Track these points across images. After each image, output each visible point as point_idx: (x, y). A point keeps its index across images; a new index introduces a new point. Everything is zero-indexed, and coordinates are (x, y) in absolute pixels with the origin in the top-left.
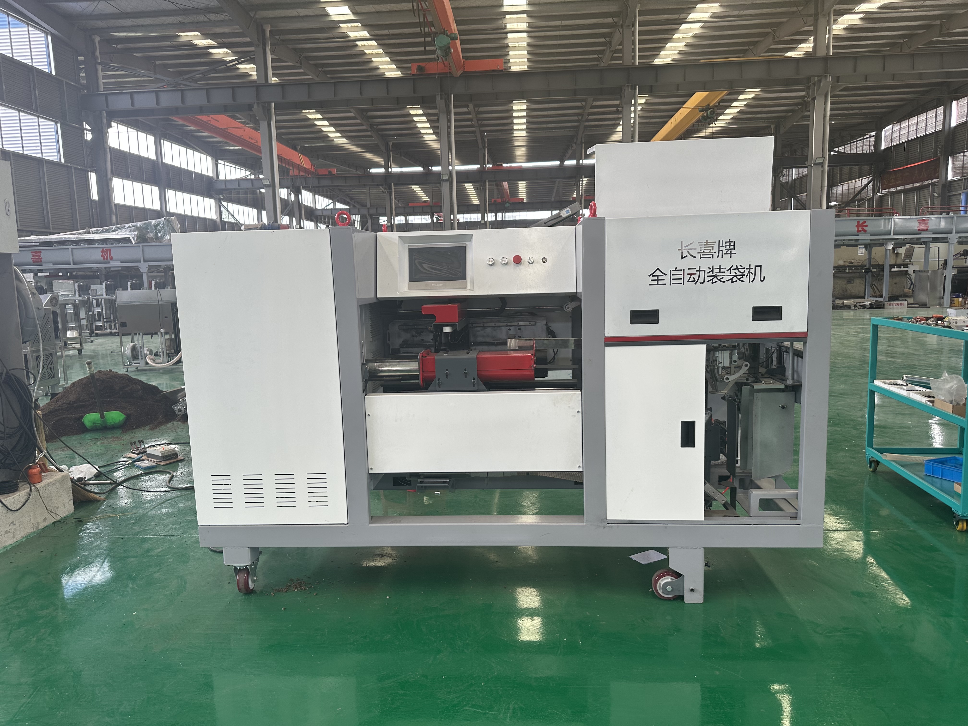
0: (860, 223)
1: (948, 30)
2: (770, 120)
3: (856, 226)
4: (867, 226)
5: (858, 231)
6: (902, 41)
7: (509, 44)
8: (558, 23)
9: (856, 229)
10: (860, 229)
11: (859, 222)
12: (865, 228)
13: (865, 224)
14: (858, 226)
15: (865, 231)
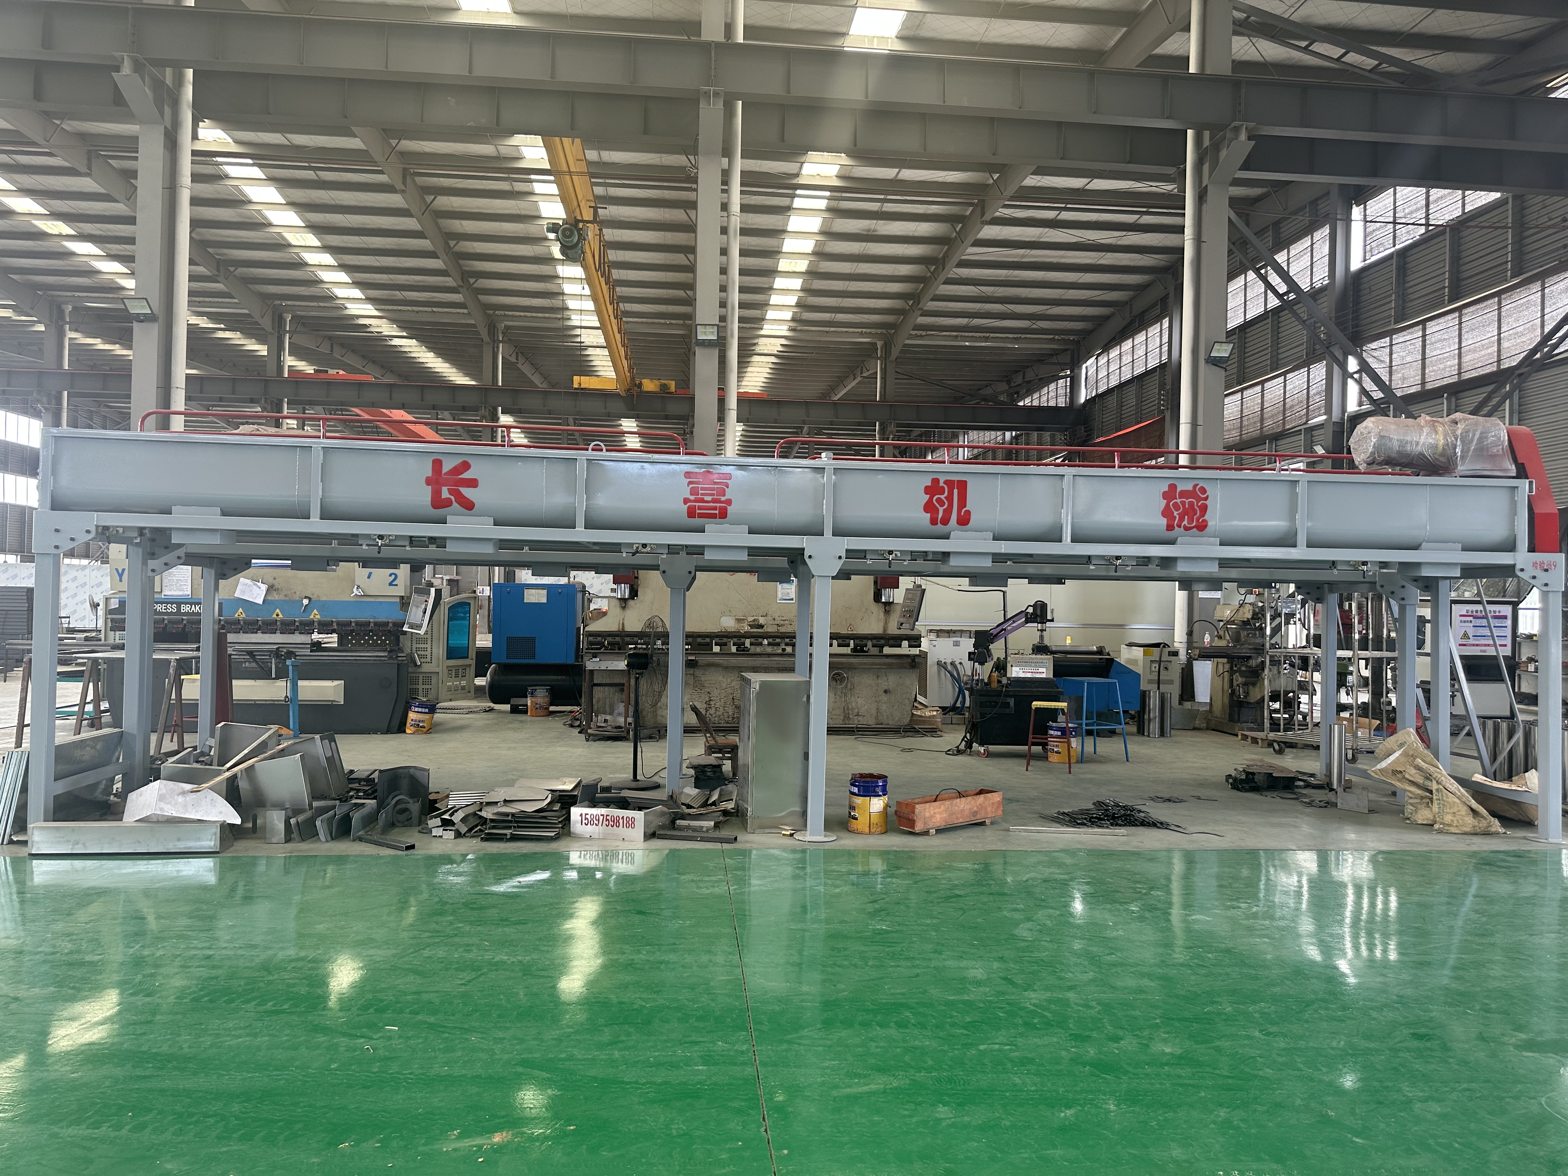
0: (446, 467)
3: (428, 481)
4: (473, 483)
5: (438, 503)
9: (425, 495)
10: (445, 493)
11: (437, 464)
12: (466, 492)
13: (466, 475)
14: (435, 480)
15: (468, 505)
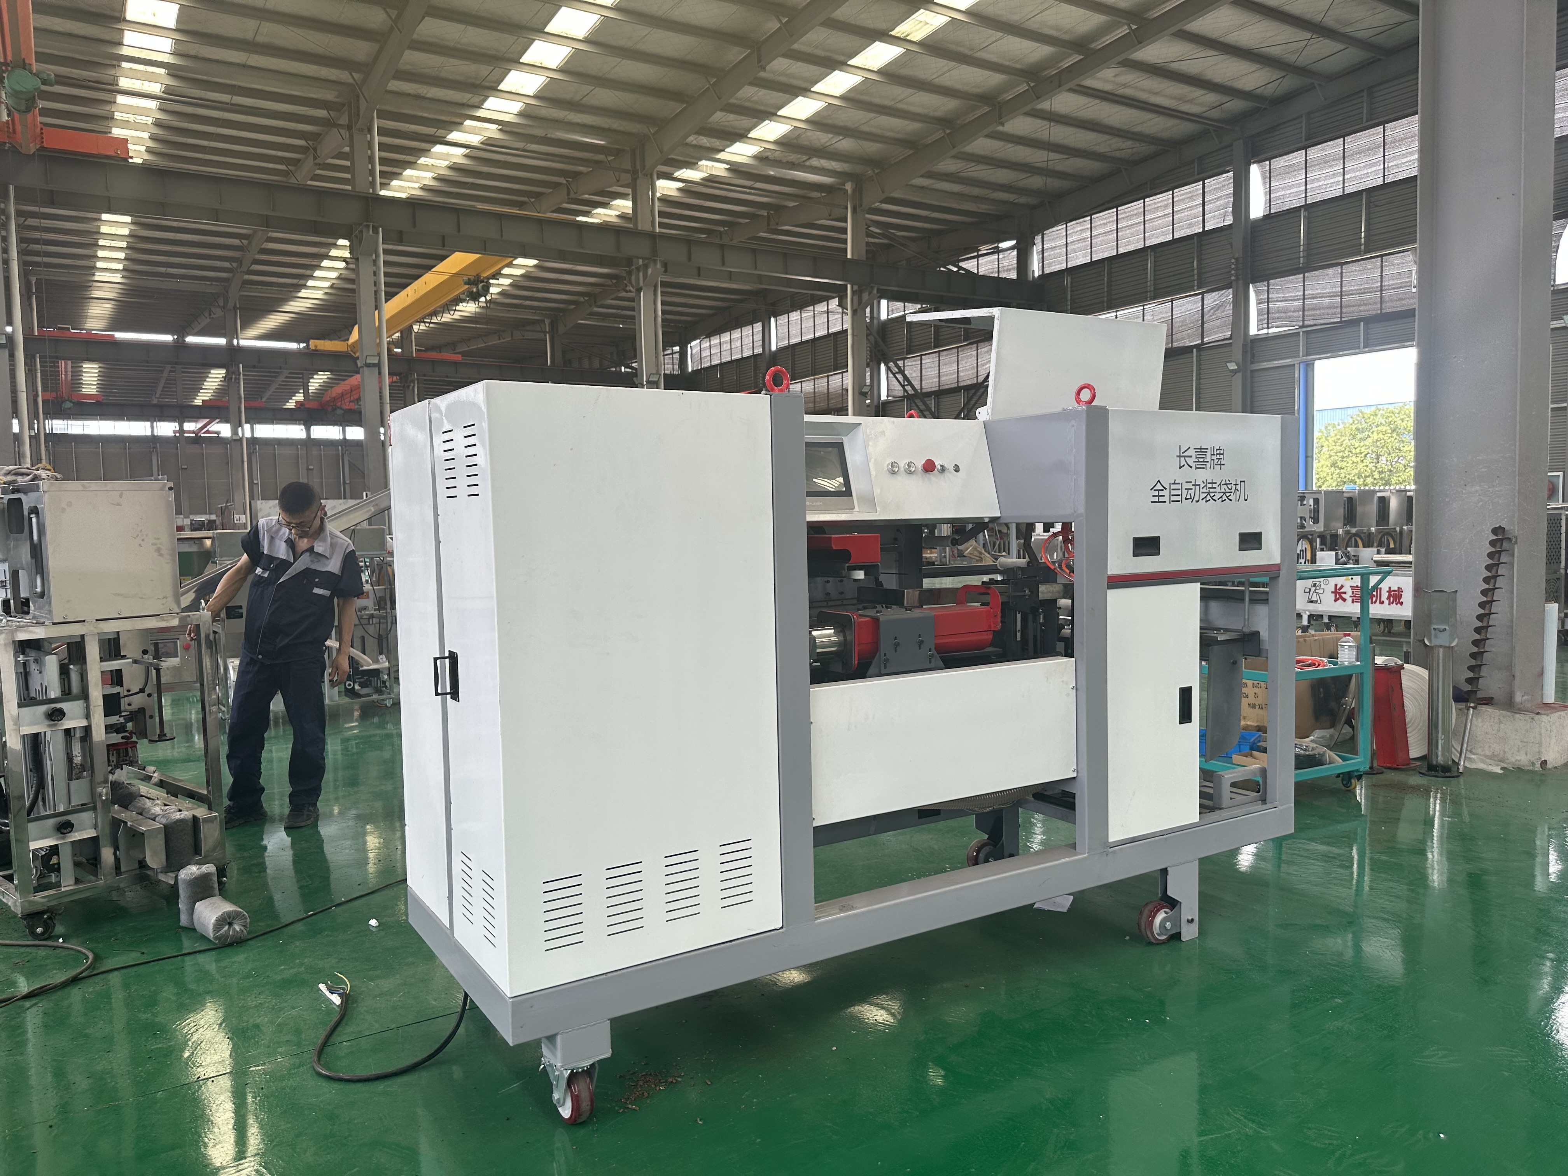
1: (777, 224)
2: (544, 312)
6: (722, 229)
7: (116, 114)
8: (225, 98)
